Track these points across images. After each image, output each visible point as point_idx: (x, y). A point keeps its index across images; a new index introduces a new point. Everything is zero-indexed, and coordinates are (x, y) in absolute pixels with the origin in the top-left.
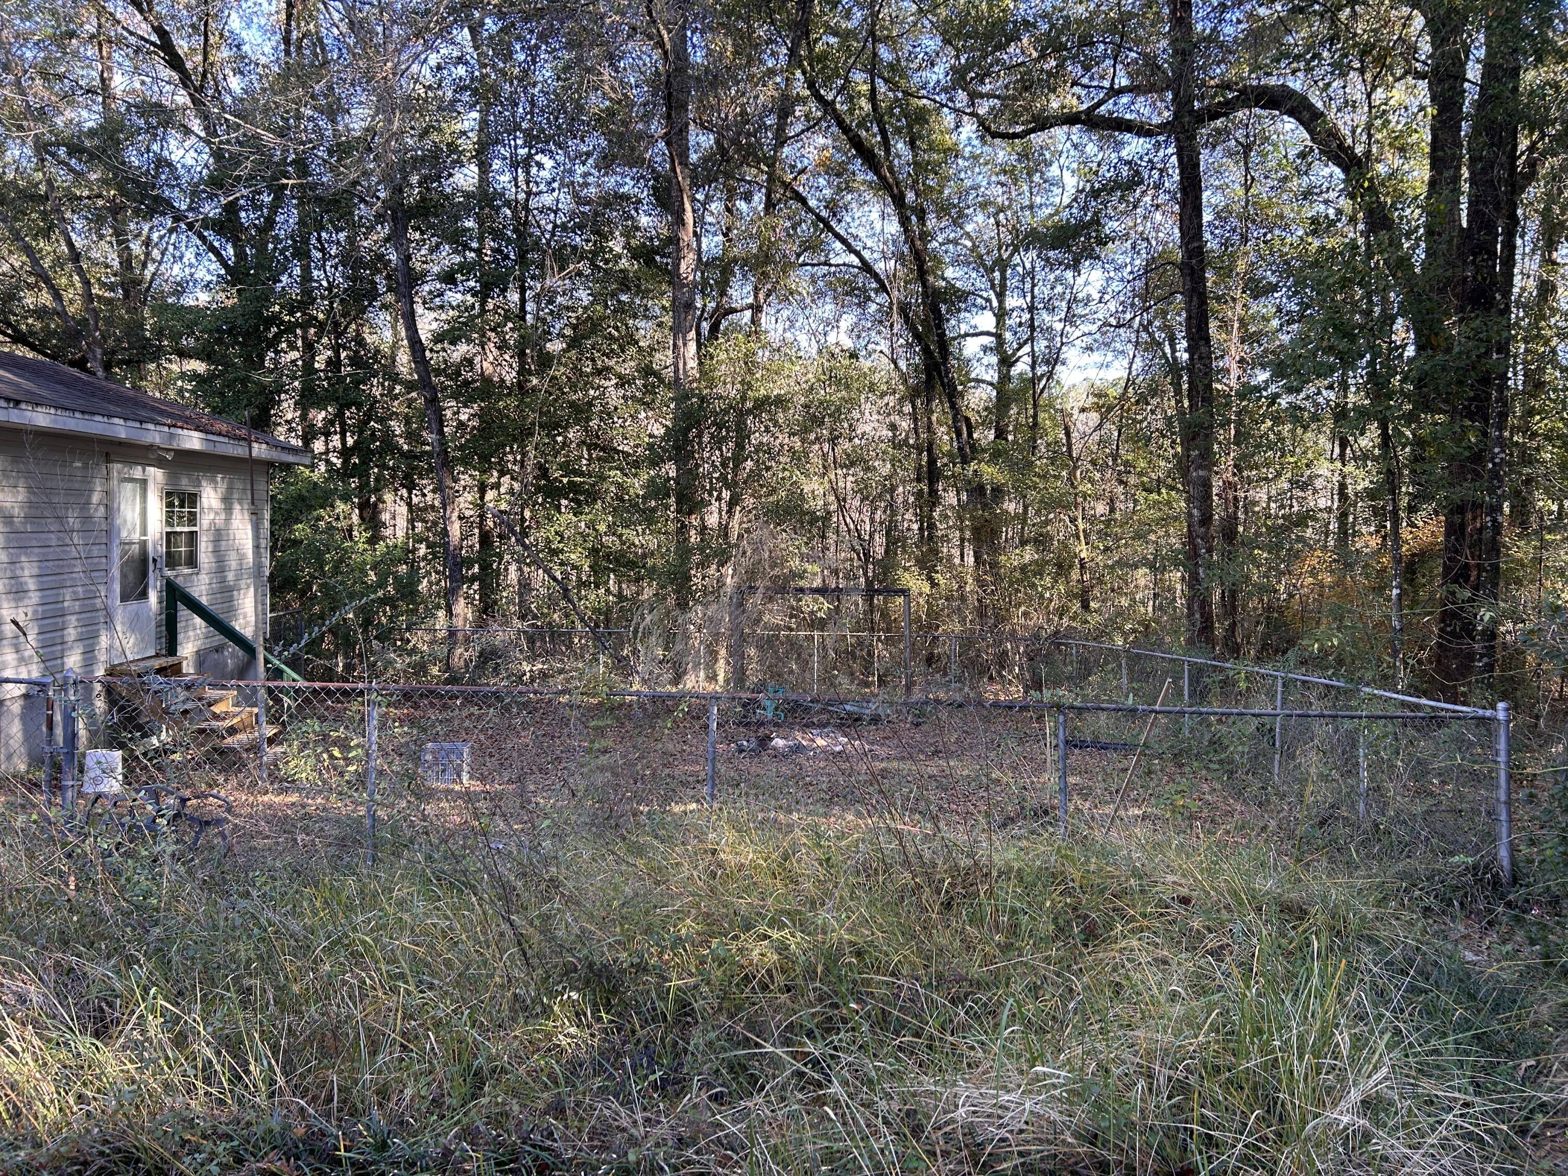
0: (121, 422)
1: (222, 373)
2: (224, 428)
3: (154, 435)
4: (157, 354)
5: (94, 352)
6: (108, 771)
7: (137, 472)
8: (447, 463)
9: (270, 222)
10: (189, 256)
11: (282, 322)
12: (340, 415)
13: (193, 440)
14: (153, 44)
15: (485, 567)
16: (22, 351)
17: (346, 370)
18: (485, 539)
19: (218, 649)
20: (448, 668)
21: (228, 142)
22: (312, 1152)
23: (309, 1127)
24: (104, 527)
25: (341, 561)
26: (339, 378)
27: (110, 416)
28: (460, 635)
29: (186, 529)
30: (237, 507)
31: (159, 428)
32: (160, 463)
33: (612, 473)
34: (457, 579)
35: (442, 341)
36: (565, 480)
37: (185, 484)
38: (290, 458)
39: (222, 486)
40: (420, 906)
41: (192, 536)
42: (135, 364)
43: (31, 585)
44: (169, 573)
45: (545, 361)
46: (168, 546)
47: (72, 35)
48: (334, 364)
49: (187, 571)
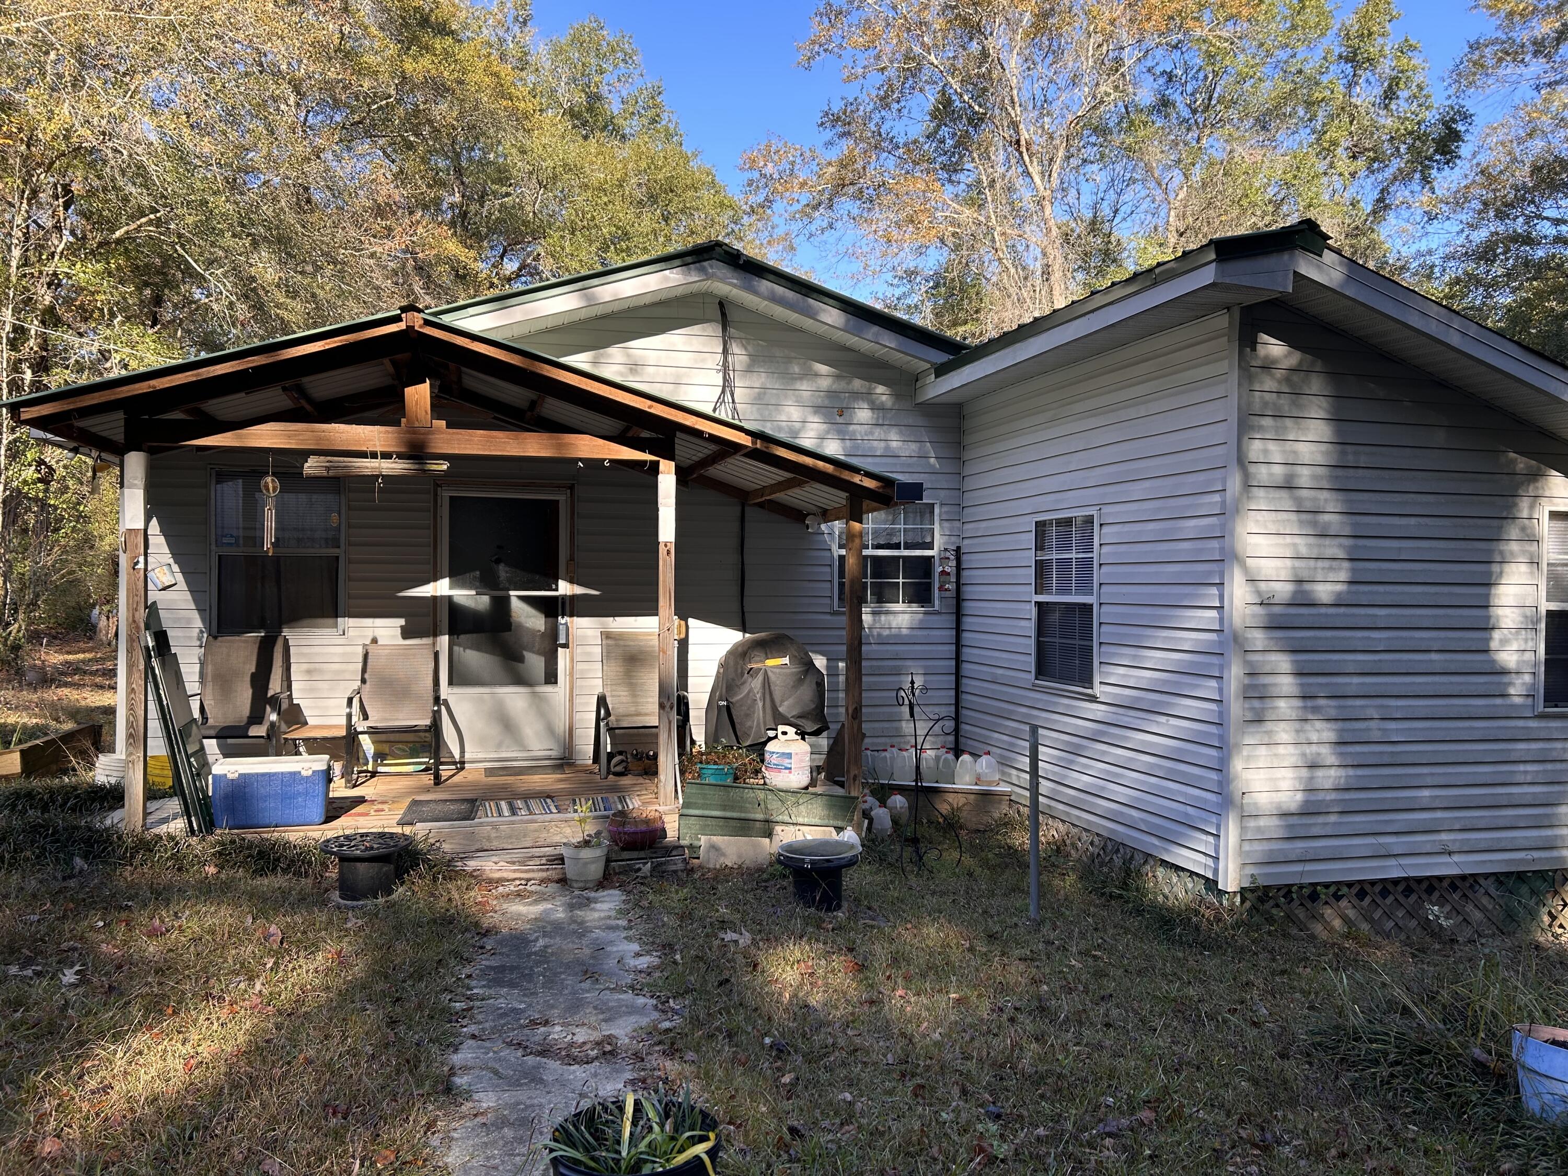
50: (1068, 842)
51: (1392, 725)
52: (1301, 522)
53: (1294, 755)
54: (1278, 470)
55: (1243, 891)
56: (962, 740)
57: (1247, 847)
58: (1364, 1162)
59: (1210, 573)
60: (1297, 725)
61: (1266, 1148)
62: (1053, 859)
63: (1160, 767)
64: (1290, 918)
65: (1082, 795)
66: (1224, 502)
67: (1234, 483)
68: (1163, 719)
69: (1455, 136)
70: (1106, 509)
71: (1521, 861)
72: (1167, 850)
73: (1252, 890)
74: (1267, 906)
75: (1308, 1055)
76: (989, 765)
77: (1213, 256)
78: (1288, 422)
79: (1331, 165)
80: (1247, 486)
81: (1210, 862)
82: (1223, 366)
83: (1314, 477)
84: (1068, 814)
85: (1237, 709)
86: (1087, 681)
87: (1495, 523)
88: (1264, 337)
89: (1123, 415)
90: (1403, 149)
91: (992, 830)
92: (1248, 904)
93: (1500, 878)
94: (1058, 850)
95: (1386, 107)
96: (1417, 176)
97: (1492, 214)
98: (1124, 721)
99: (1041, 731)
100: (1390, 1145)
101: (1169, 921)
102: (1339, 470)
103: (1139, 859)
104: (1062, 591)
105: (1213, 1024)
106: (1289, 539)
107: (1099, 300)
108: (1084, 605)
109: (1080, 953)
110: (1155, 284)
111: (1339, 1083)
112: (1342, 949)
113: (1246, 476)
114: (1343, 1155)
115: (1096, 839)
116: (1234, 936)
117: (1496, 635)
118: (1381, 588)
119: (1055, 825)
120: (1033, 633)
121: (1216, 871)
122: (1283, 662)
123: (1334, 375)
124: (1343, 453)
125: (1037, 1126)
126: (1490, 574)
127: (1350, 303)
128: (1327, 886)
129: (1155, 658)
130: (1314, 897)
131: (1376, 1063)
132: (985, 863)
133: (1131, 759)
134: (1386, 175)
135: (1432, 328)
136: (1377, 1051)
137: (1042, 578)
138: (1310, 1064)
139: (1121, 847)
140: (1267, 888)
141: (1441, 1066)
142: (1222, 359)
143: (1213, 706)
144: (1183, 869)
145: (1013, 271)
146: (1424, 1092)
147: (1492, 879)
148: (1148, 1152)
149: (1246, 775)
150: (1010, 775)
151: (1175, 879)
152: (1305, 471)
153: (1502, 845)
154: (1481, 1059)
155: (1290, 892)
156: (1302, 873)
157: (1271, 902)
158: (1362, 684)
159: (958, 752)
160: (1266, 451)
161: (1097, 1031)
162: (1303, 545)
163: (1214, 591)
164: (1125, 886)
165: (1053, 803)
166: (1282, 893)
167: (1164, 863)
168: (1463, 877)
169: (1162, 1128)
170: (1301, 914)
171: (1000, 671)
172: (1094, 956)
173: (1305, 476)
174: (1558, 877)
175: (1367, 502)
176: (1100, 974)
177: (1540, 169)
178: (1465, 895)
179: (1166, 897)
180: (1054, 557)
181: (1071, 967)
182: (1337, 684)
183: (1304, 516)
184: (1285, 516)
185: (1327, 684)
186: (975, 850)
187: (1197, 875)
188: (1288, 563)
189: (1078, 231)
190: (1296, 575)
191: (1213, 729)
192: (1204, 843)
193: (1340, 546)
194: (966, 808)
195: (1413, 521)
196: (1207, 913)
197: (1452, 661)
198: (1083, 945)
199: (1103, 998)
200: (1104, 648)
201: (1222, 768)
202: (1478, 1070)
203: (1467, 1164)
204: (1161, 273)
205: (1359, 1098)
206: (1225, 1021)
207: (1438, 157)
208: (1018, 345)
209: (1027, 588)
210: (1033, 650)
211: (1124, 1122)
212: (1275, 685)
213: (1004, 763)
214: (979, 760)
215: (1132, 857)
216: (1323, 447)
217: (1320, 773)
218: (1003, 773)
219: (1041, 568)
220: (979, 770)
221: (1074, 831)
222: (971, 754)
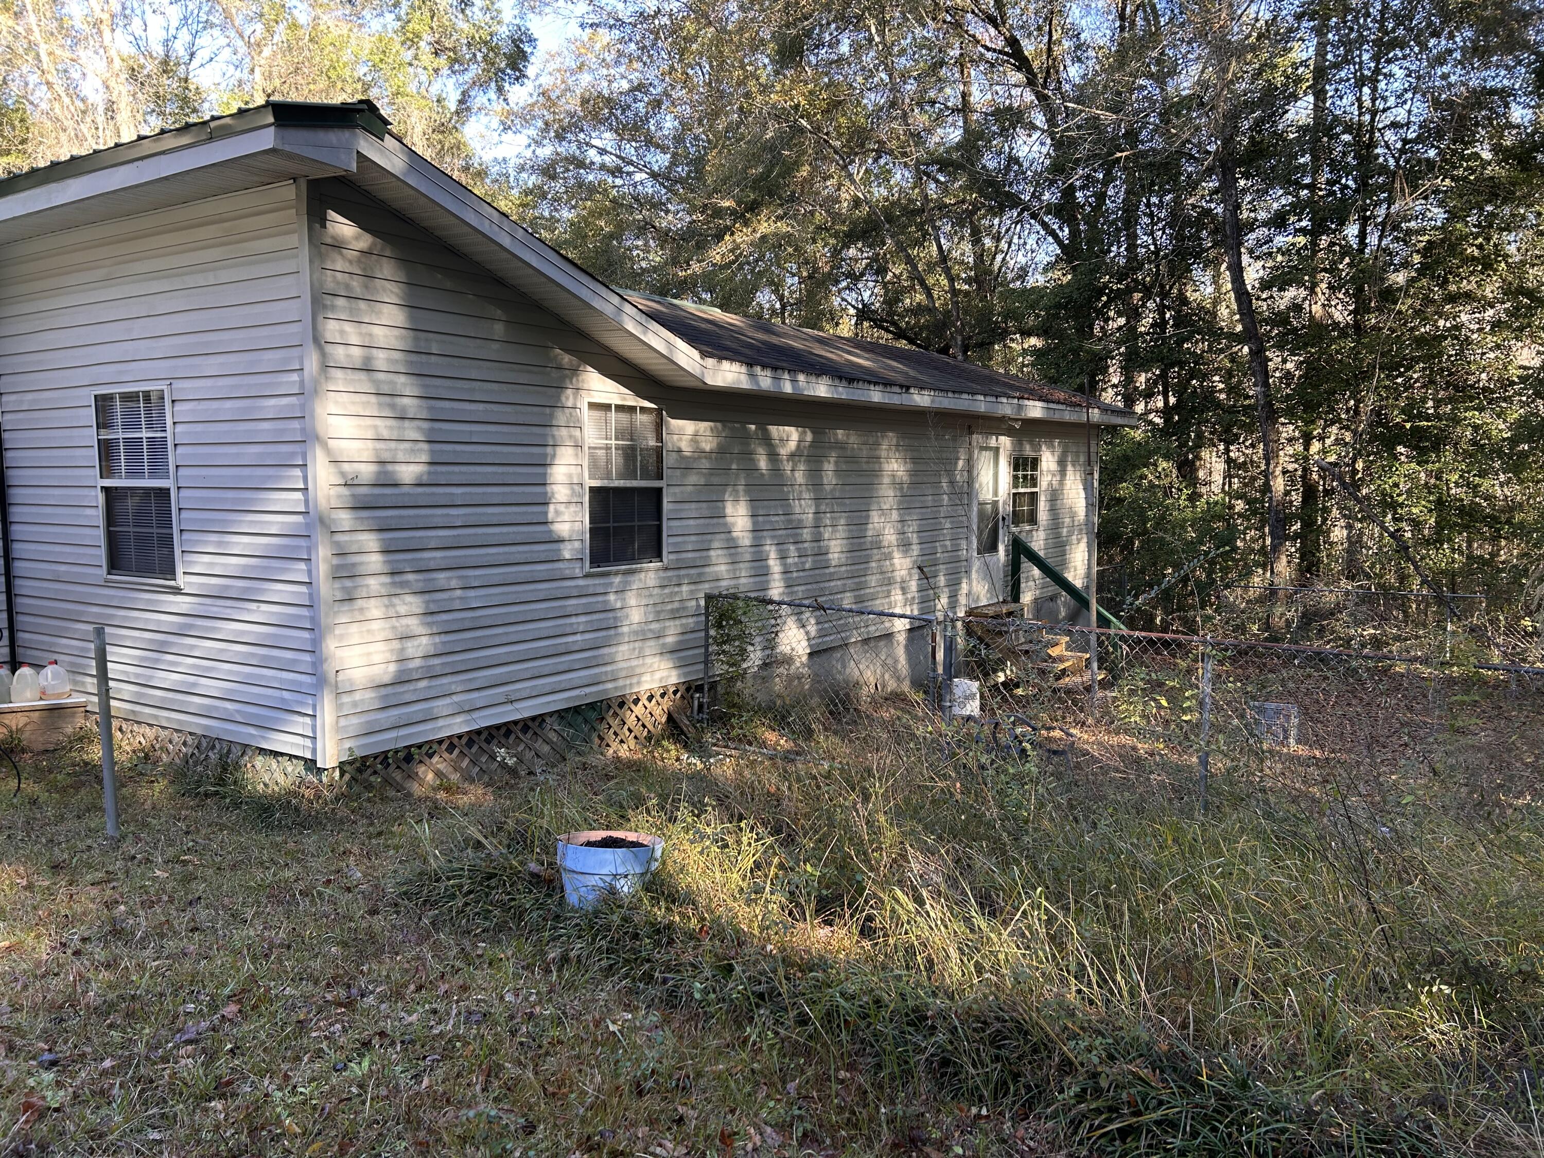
0: (982, 398)
1: (1057, 347)
2: (1062, 396)
3: (1006, 407)
4: (1003, 335)
5: (956, 339)
6: (970, 697)
7: (993, 442)
8: (1271, 416)
9: (1101, 197)
10: (1031, 242)
11: (1111, 290)
12: (1163, 376)
13: (1035, 410)
14: (1006, 54)
15: (1308, 524)
16: (903, 344)
17: (1169, 330)
18: (1310, 493)
19: (1053, 598)
20: (1267, 627)
21: (1068, 129)
22: (1175, 1070)
23: (1171, 1046)
24: (965, 489)
25: (1163, 517)
26: (1164, 339)
27: (973, 394)
28: (1281, 593)
29: (1029, 490)
30: (1070, 468)
31: (1010, 401)
32: (1010, 432)
33: (1469, 414)
34: (1280, 537)
35: (1269, 288)
36: (1408, 425)
37: (1028, 451)
38: (1118, 421)
39: (1058, 450)
40: (1262, 861)
41: (1033, 497)
42: (985, 346)
43: (914, 538)
44: (1014, 529)
45: (1389, 295)
46: (1014, 506)
47: (942, 63)
48: (1160, 324)
49: (1028, 528)
50: (157, 746)
51: (472, 593)
52: (380, 405)
53: (384, 629)
54: (356, 352)
55: (341, 765)
56: (19, 651)
57: (343, 722)
58: (437, 987)
59: (293, 454)
60: (385, 600)
61: (349, 1004)
62: (139, 767)
63: (253, 655)
64: (387, 781)
65: (170, 695)
66: (302, 382)
67: (312, 363)
68: (254, 606)
69: (524, 56)
70: (177, 384)
71: (577, 697)
72: (263, 738)
73: (350, 763)
74: (365, 775)
75: (396, 905)
76: (55, 676)
77: (271, 119)
78: (362, 305)
79: (416, 57)
80: (325, 367)
81: (308, 743)
82: (293, 240)
83: (390, 361)
84: (156, 717)
85: (326, 589)
86: (170, 572)
87: (548, 410)
88: (332, 215)
89: (190, 281)
90: (479, 56)
91: (64, 748)
92: (347, 777)
93: (561, 714)
94: (147, 757)
95: (463, 11)
96: (493, 85)
97: (552, 134)
98: (214, 611)
99: (108, 630)
100: (462, 965)
101: (269, 808)
102: (413, 355)
103: (236, 751)
104: (131, 474)
105: (307, 900)
106: (369, 421)
107: (147, 147)
108: (160, 489)
109: (167, 862)
110: (211, 138)
111: (421, 924)
112: (435, 802)
113: (323, 355)
114: (419, 988)
115: (189, 739)
116: (333, 809)
117: (552, 508)
118: (456, 469)
119: (142, 731)
120: (101, 522)
121: (314, 751)
122: (370, 541)
123: (404, 261)
124: (416, 339)
125: (102, 1060)
126: (545, 455)
127: (413, 192)
128: (419, 746)
129: (241, 543)
130: (409, 758)
131: (453, 897)
132: (53, 787)
133: (222, 651)
134: (466, 78)
135: (485, 228)
136: (453, 886)
137: (108, 460)
138: (398, 913)
139: (217, 742)
140: (364, 758)
141: (505, 885)
142: (294, 232)
143: (303, 589)
144: (282, 754)
145: (67, 100)
146: (491, 911)
147: (555, 716)
148: (229, 1046)
149: (339, 653)
150: (83, 683)
151: (274, 765)
152: (381, 354)
153: (563, 686)
154: (536, 871)
155: (386, 758)
156: (397, 738)
157: (369, 771)
158: (445, 558)
159: (14, 665)
160: (342, 332)
161: (181, 939)
162: (384, 427)
163: (298, 472)
164: (221, 782)
165: (138, 708)
166: (379, 760)
167: (262, 751)
168: (533, 719)
169: (245, 1018)
170: (398, 776)
171: (63, 568)
172: (183, 861)
173: (381, 359)
174: (604, 706)
175: (441, 387)
176: (188, 879)
177: (588, 101)
178: (535, 733)
179: (266, 785)
180: (121, 436)
181: (155, 879)
182: (421, 559)
183: (382, 399)
184: (364, 398)
185: (413, 560)
186: (39, 774)
187: (296, 757)
188: (370, 444)
189: (149, 68)
190: (377, 457)
191: (304, 612)
192: (301, 724)
193: (419, 429)
194: (28, 728)
195: (481, 407)
196: (307, 793)
197: (518, 533)
198: (171, 852)
199: (191, 903)
200: (186, 536)
201: (314, 649)
202: (534, 881)
203: (523, 964)
204: (217, 128)
205: (437, 932)
206: (320, 894)
207: (508, 71)
208: (53, 186)
209: (90, 472)
210: (102, 542)
211: (204, 1025)
212: (361, 564)
213: (75, 671)
214: (44, 671)
215: (229, 751)
216: (397, 332)
217: (409, 644)
218: (75, 682)
219: (106, 450)
220: (44, 683)
221: (163, 734)
222: (31, 665)
